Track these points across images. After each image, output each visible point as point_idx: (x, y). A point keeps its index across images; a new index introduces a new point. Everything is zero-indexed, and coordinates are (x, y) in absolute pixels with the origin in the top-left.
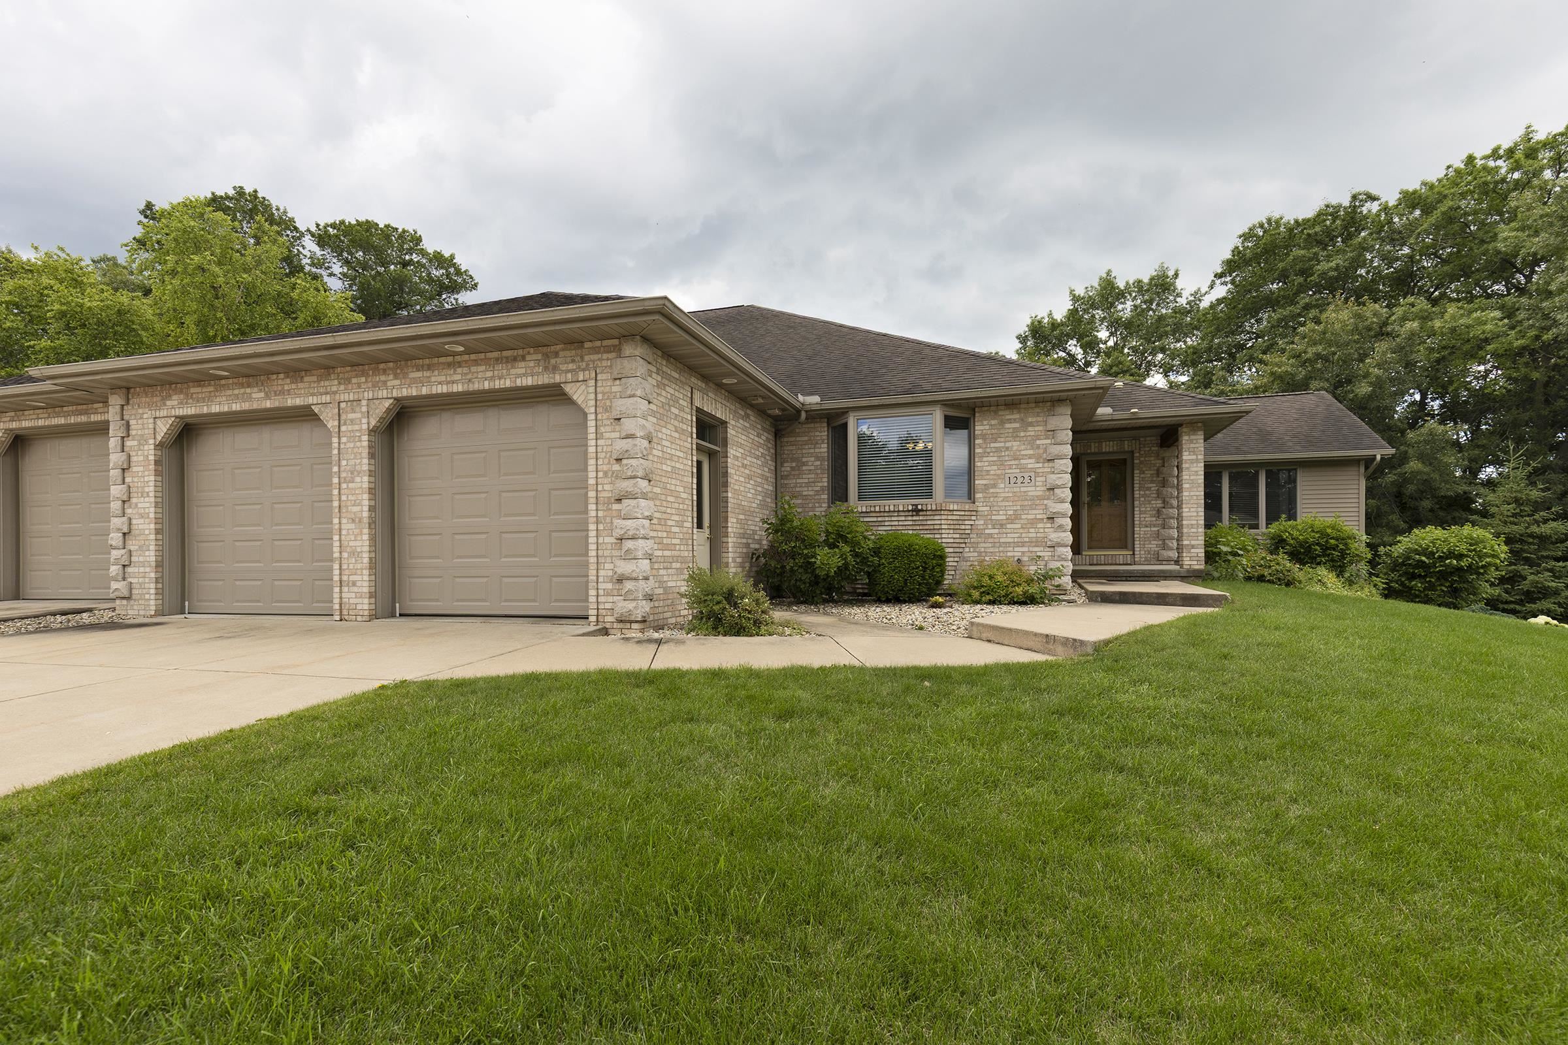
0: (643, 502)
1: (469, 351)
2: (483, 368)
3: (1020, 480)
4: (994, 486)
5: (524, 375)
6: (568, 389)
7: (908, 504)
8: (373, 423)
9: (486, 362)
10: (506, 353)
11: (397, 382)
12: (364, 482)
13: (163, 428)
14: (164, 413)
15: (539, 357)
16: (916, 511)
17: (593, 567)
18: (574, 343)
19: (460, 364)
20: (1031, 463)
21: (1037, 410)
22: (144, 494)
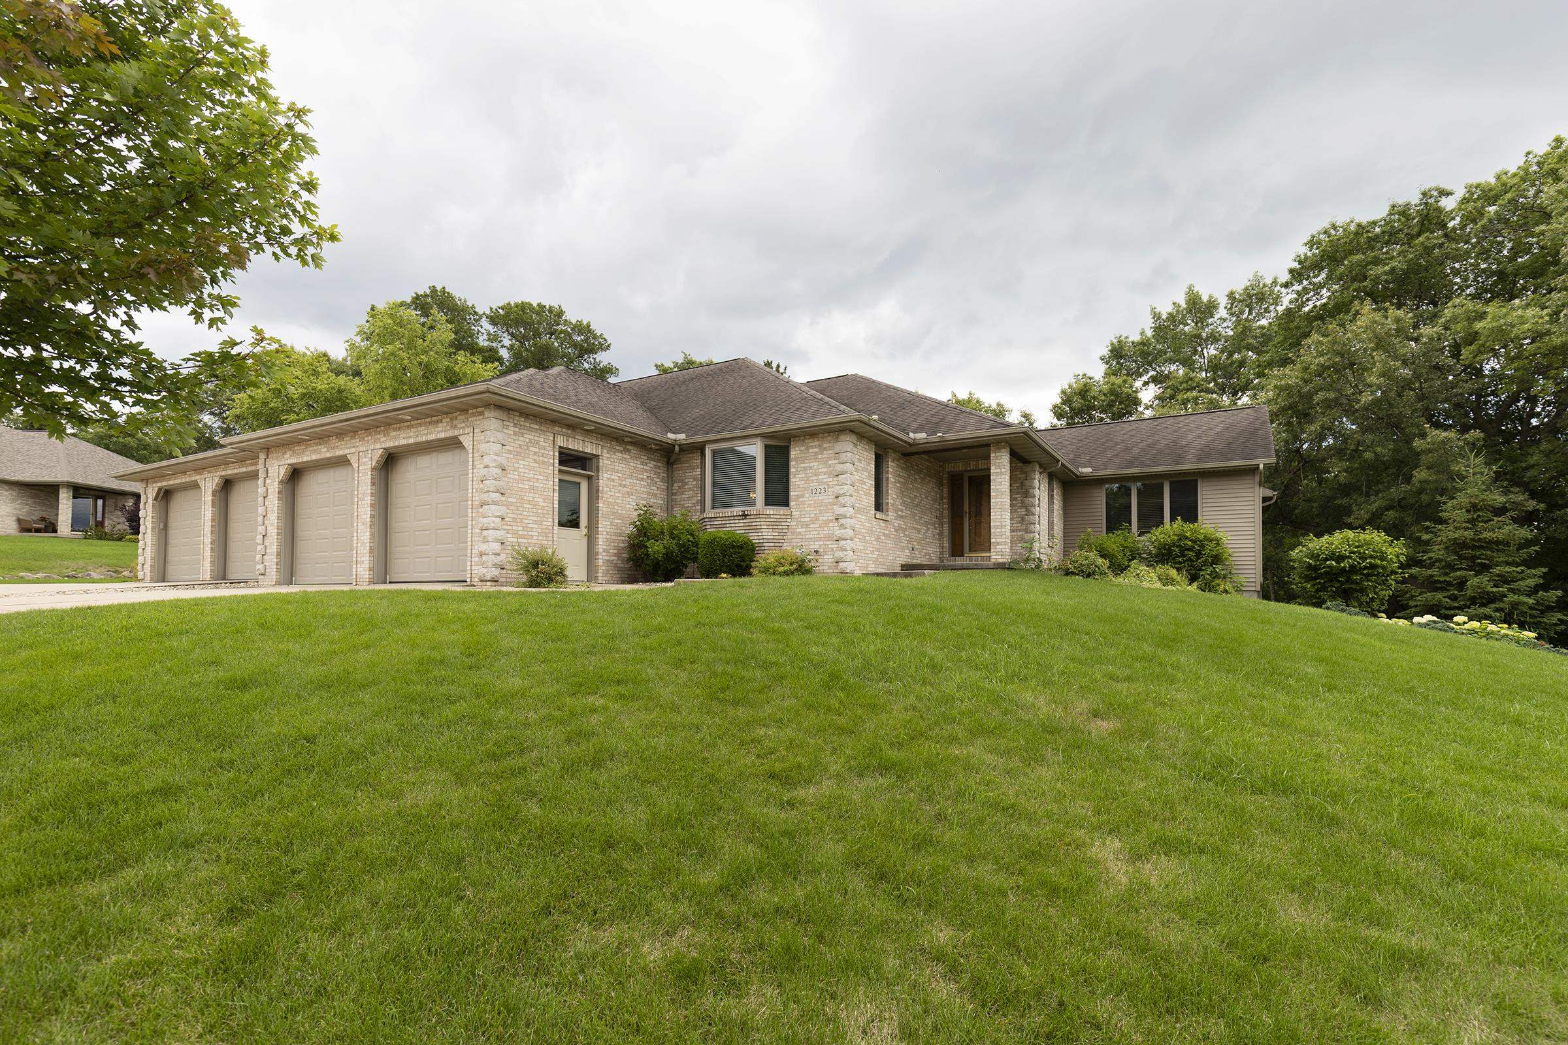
0: (494, 507)
1: (414, 419)
2: (423, 428)
3: (819, 491)
4: (802, 496)
5: (440, 432)
6: (461, 438)
7: (737, 511)
8: (374, 464)
9: (425, 424)
10: (434, 419)
11: (384, 439)
12: (368, 500)
13: (282, 471)
14: (283, 463)
15: (448, 420)
16: (745, 516)
17: (469, 548)
18: (464, 410)
19: (412, 426)
20: (825, 478)
21: (830, 438)
22: (273, 512)
